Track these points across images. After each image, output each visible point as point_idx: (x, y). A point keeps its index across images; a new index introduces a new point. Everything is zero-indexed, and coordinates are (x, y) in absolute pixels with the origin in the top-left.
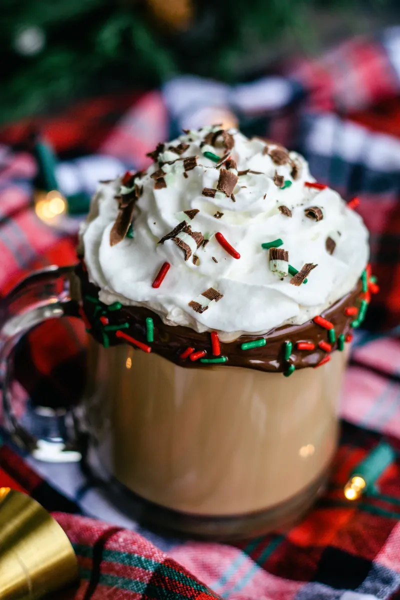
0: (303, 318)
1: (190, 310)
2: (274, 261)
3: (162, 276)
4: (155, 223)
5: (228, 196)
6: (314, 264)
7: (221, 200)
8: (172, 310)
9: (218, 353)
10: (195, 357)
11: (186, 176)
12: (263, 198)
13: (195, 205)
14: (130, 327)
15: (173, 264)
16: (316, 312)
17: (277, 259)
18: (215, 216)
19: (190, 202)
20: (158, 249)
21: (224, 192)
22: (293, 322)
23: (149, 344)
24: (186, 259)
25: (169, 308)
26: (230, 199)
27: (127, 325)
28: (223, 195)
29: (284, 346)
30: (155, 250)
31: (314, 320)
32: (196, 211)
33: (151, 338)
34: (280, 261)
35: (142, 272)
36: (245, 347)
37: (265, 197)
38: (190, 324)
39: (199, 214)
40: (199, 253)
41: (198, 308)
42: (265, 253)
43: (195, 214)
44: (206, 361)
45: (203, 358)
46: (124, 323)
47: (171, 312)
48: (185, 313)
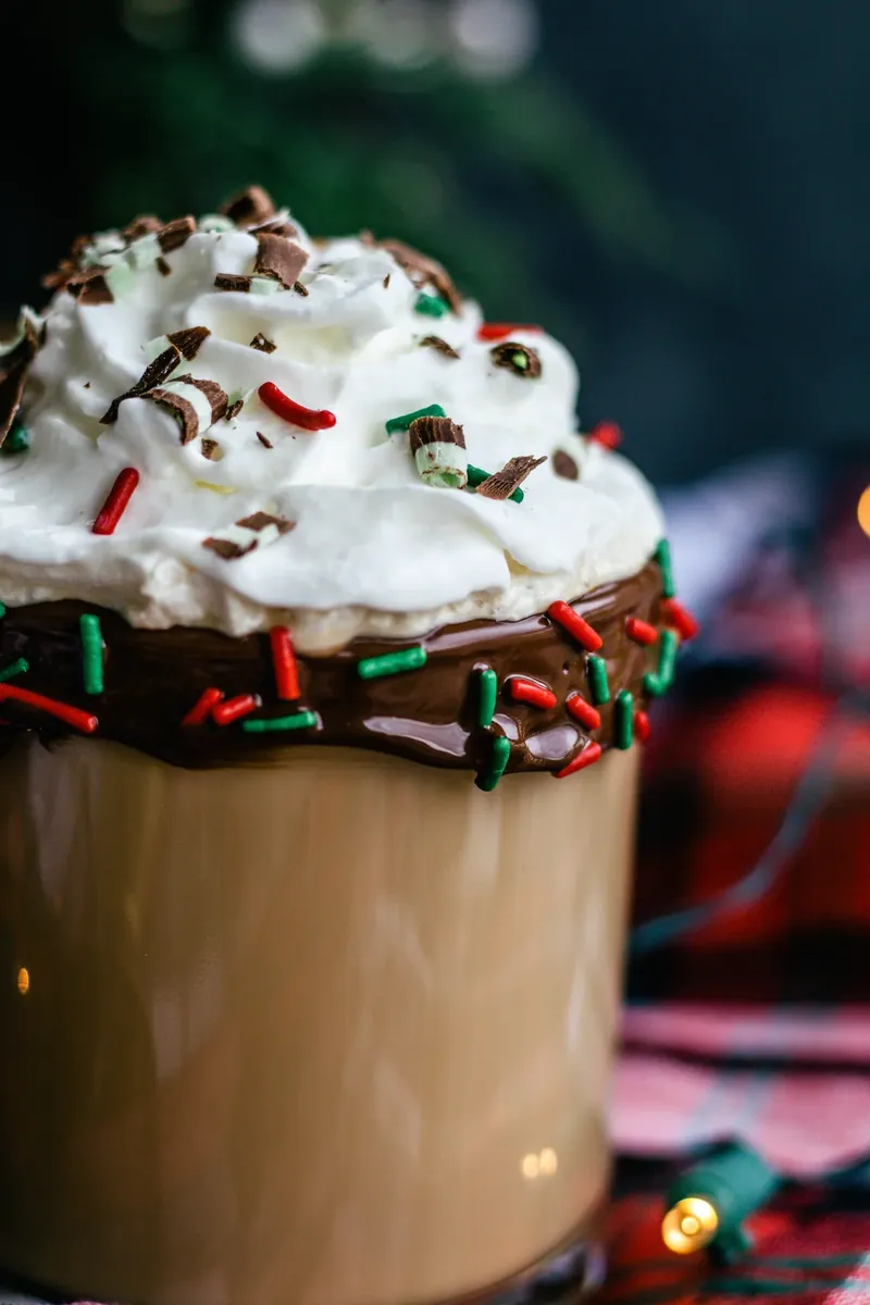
0: (521, 605)
1: (207, 558)
2: (426, 448)
3: (119, 501)
4: (87, 386)
5: (287, 287)
6: (536, 458)
7: (266, 296)
8: (156, 565)
9: (293, 691)
10: (227, 712)
11: (163, 268)
12: (380, 284)
13: (197, 317)
14: (31, 665)
15: (146, 469)
16: (555, 591)
17: (433, 440)
18: (255, 343)
19: (181, 317)
20: (101, 441)
21: (276, 277)
22: (492, 612)
23: (91, 703)
24: (184, 439)
25: (148, 563)
26: (291, 293)
27: (23, 666)
28: (273, 285)
29: (476, 680)
30: (94, 446)
31: (553, 615)
32: (200, 335)
33: (96, 683)
34: (443, 444)
35: (59, 509)
36: (370, 668)
37: (387, 281)
38: (209, 615)
39: (210, 340)
40: (219, 432)
41: (231, 551)
42: (398, 442)
43: (198, 344)
44: (258, 725)
45: (253, 714)
46: (13, 660)
47: (152, 574)
48: (192, 570)
